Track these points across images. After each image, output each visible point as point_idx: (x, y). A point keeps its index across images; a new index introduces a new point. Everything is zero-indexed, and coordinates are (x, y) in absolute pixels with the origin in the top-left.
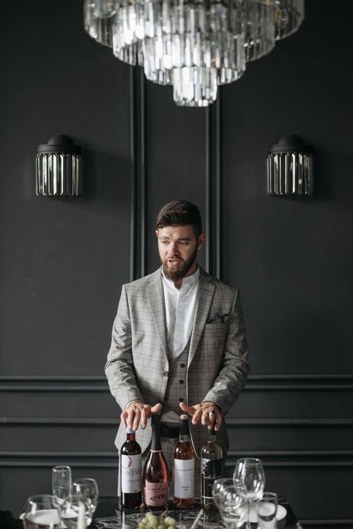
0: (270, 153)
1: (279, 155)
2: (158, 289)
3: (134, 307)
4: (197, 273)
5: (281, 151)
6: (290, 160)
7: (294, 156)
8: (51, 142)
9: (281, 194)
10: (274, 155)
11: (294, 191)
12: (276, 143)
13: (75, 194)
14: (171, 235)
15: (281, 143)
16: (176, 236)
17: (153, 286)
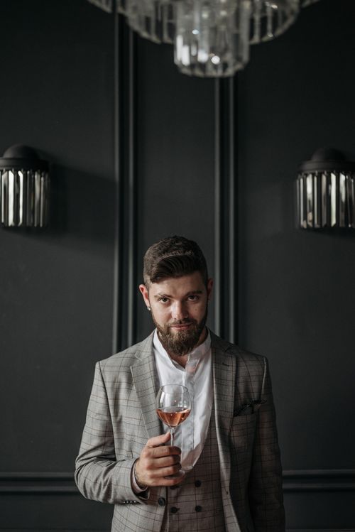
0: (300, 172)
1: (313, 175)
2: (148, 369)
3: (116, 399)
4: (208, 340)
5: (317, 169)
6: (329, 182)
7: (333, 177)
8: (8, 155)
9: (317, 226)
10: (307, 175)
11: (334, 222)
12: (309, 159)
13: (39, 225)
14: (175, 292)
15: (316, 159)
16: (182, 291)
17: (140, 365)
